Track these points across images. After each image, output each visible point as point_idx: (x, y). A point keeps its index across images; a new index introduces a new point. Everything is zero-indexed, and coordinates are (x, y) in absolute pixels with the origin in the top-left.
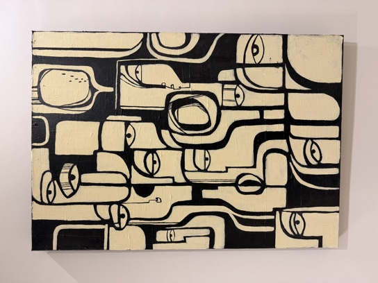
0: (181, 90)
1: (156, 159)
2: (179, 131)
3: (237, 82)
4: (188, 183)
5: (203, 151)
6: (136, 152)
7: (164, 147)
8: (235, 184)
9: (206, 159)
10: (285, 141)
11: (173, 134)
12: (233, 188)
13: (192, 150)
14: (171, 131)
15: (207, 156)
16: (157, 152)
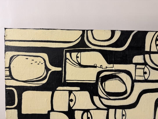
0: (107, 69)
1: (89, 116)
3: (145, 64)
5: (121, 110)
6: (76, 112)
9: (123, 115)
13: (114, 110)
14: (100, 97)
16: (91, 111)
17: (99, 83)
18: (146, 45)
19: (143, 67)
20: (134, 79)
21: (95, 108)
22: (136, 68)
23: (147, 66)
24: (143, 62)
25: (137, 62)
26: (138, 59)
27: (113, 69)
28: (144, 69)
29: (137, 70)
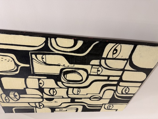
0: (69, 67)
3: (100, 65)
5: (77, 89)
6: (45, 89)
7: (59, 87)
8: (90, 98)
10: (116, 87)
11: (63, 83)
16: (55, 89)
17: (62, 75)
18: (104, 53)
19: (98, 67)
20: (89, 73)
22: (92, 68)
23: (101, 67)
24: (99, 64)
25: (93, 64)
26: (95, 62)
27: (74, 67)
28: (98, 68)
29: (92, 69)
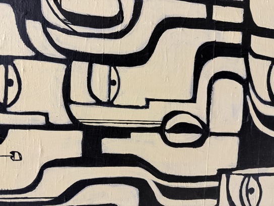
1: (12, 75)
2: (63, 26)
4: (75, 124)
5: (106, 68)
7: (31, 53)
8: (160, 130)
9: (112, 83)
10: (242, 60)
11: (49, 30)
12: (157, 136)
13: (86, 64)
14: (46, 24)
15: (114, 77)
16: (16, 62)
21: (30, 53)
